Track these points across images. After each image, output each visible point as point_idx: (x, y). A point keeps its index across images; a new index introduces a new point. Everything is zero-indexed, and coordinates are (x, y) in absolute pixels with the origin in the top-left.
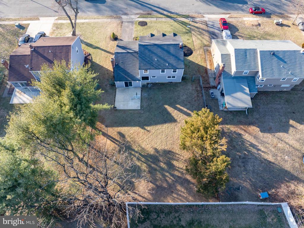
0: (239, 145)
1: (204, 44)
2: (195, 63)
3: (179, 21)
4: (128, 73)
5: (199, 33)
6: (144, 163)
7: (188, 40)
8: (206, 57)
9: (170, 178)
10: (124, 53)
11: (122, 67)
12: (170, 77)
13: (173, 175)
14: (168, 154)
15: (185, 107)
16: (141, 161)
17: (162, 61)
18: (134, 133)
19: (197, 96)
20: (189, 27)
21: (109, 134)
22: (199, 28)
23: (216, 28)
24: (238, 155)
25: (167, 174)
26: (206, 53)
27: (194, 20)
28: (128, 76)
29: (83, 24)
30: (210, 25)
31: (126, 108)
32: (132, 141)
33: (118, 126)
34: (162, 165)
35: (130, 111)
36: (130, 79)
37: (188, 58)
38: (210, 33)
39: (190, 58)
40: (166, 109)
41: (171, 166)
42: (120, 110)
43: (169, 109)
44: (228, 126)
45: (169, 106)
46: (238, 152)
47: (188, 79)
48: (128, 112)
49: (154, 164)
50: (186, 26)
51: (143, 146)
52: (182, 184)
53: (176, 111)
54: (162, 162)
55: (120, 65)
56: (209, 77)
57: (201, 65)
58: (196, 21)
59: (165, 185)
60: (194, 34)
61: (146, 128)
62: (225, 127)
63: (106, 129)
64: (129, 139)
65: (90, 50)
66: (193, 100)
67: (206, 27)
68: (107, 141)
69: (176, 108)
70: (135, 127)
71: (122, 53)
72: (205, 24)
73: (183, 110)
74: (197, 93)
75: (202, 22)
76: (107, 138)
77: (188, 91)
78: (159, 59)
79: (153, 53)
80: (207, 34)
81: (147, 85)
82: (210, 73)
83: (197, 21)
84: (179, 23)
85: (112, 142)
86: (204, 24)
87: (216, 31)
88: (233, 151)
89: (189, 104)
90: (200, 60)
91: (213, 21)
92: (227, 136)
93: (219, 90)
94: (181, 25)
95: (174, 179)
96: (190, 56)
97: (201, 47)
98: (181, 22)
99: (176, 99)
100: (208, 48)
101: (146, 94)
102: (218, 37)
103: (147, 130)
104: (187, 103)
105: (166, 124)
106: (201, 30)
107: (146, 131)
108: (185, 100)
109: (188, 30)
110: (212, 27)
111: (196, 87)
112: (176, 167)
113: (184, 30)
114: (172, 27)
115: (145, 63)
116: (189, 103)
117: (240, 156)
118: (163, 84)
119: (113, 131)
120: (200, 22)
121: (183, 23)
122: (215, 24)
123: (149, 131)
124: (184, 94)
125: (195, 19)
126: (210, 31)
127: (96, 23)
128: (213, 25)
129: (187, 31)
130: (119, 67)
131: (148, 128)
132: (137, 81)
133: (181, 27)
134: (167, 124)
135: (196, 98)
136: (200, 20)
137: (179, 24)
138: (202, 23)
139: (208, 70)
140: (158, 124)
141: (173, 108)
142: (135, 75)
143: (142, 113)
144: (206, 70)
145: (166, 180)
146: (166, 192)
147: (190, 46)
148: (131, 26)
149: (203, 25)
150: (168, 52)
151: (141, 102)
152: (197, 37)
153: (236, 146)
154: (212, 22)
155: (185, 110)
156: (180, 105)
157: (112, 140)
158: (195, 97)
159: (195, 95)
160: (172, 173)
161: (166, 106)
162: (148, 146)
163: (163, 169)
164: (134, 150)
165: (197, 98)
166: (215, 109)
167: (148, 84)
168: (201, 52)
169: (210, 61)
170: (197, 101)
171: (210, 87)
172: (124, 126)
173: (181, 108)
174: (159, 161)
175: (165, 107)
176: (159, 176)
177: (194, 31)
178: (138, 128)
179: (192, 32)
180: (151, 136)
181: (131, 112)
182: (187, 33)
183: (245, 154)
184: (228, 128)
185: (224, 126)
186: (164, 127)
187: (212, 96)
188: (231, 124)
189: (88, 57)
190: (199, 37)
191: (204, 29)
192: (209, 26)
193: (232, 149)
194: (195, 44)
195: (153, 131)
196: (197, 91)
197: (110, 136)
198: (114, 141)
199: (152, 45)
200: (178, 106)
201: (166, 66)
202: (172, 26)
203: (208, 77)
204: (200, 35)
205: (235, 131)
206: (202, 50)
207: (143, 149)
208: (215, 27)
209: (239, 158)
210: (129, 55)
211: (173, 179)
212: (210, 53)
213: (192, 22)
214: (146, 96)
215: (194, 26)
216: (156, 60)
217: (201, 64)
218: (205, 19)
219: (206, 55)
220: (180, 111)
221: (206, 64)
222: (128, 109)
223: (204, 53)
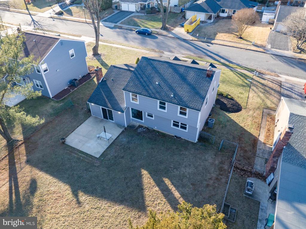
1: (265, 104)
2: (238, 124)
3: (238, 72)
4: (113, 96)
5: (262, 91)
7: (241, 93)
8: (263, 123)
10: (123, 69)
11: (109, 86)
12: (178, 126)
15: (180, 189)
17: (166, 88)
18: (54, 192)
19: (217, 179)
20: (251, 81)
21: (19, 176)
22: (265, 86)
26: (265, 117)
27: (262, 76)
28: (110, 101)
29: (117, 48)
30: (286, 87)
31: (79, 147)
33: (41, 169)
35: (80, 154)
36: (109, 105)
37: (228, 115)
38: (283, 95)
39: (233, 116)
40: (141, 176)
42: (69, 146)
43: (146, 177)
45: (150, 173)
47: (211, 144)
48: (76, 154)
50: (246, 79)
53: (157, 188)
55: (108, 83)
56: (257, 155)
57: (247, 131)
58: (264, 77)
60: (253, 90)
61: (81, 194)
63: (23, 165)
64: (35, 201)
66: (205, 183)
67: (279, 87)
69: (160, 183)
70: (64, 183)
71: (120, 68)
72: (278, 83)
73: (172, 193)
74: (217, 173)
75: (274, 81)
76: (10, 180)
77: (202, 164)
78: (163, 84)
79: (157, 72)
80: (275, 95)
81: (137, 128)
82: (260, 149)
83: (266, 78)
86: (275, 83)
89: (191, 186)
90: (250, 123)
91: (294, 84)
93: (269, 185)
94: (239, 76)
96: (233, 113)
97: (259, 108)
98: (240, 73)
99: (171, 168)
100: (272, 112)
101: (124, 139)
103: (78, 200)
104: (189, 184)
105: (120, 205)
106: (267, 89)
107: (75, 200)
108: (188, 176)
109: (246, 83)
110: (289, 89)
111: (222, 163)
113: (240, 82)
115: (137, 82)
116: (192, 184)
118: (164, 135)
120: (270, 80)
121: (243, 75)
122: (296, 88)
123: (79, 203)
124: (192, 165)
125: (264, 76)
126: (283, 93)
127: (130, 51)
128: (291, 88)
129: (244, 84)
130: (106, 84)
131: (83, 197)
132: (119, 113)
133: (237, 78)
134: (121, 207)
135: (211, 182)
136: (271, 78)
137: (235, 74)
139: (259, 142)
140: (105, 198)
141: (154, 180)
142: (119, 102)
143: (95, 166)
144: (255, 141)
149: (274, 84)
150: (183, 78)
151: (108, 148)
152: (257, 94)
154: (292, 85)
155: (177, 194)
156: (171, 181)
157: (13, 188)
158: (211, 179)
159: (214, 175)
161: (144, 172)
165: (214, 182)
166: (245, 223)
167: (140, 126)
168: (256, 113)
169: (269, 130)
170: (211, 188)
171: (251, 172)
172: (52, 174)
173: (170, 188)
175: (140, 172)
177: (255, 87)
178: (67, 187)
179: (252, 87)
180: (75, 216)
181: (81, 156)
182: (243, 86)
186: (113, 210)
187: (249, 190)
189: (91, 74)
190: (261, 95)
191: (274, 88)
192: (283, 88)
194: (250, 101)
195: (87, 207)
196: (221, 169)
197: (16, 179)
198: (14, 191)
199: (161, 61)
200: (167, 181)
203: (254, 154)
204: (263, 93)
206: (259, 112)
208: (295, 91)
210: (128, 73)
212: (273, 119)
213: (258, 77)
214: (123, 143)
215: (258, 82)
216: (157, 83)
217: (249, 130)
218: (279, 79)
219: (264, 120)
220: (165, 193)
221: (258, 132)
222: (81, 149)
223: (261, 116)
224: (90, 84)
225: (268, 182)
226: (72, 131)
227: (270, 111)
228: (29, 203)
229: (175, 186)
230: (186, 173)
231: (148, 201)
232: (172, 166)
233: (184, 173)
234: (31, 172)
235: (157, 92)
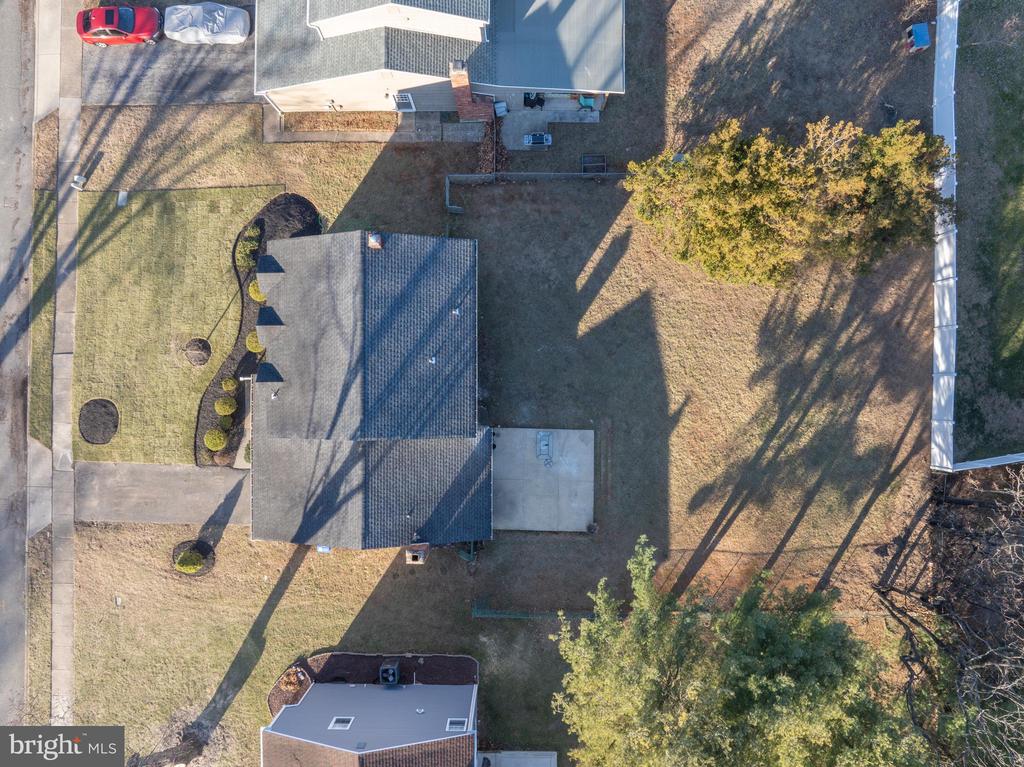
0: (746, 79)
1: (245, 140)
3: (83, 240)
4: (457, 483)
5: (171, 155)
6: (805, 414)
7: (213, 207)
8: (325, 137)
9: (857, 329)
10: (364, 506)
13: (847, 320)
14: (774, 332)
15: (585, 254)
16: (798, 425)
17: (442, 332)
18: (693, 452)
19: (534, 201)
20: (122, 194)
21: (696, 542)
22: (137, 149)
23: (137, 66)
24: (780, 92)
25: (844, 338)
26: (300, 136)
27: (73, 165)
28: (470, 481)
30: (113, 95)
31: (587, 487)
32: (728, 456)
33: (666, 513)
34: (812, 354)
35: (603, 470)
37: (331, 219)
38: (171, 100)
39: (331, 210)
40: (595, 331)
41: (818, 324)
42: (595, 508)
43: (594, 316)
44: (671, 105)
45: (579, 317)
46: (769, 90)
48: (606, 475)
49: (811, 380)
50: (118, 209)
51: (745, 418)
52: (875, 293)
53: (603, 291)
54: (804, 353)
55: (421, 521)
56: (439, 140)
57: (372, 168)
59: (877, 349)
60: (179, 179)
61: (673, 407)
62: (674, 114)
63: (675, 557)
64: (719, 472)
66: (551, 218)
67: (126, 112)
68: (724, 548)
69: (591, 292)
70: (669, 450)
71: (366, 516)
72: (105, 116)
73: (599, 264)
74: (520, 203)
76: (712, 549)
77: (512, 235)
78: (432, 346)
79: (401, 373)
80: (182, 118)
82: (419, 136)
83: (87, 152)
84: (98, 241)
85: (730, 531)
86: (110, 122)
87: (161, 68)
88: (766, 106)
89: (570, 239)
90: (342, 168)
91: (88, 73)
92: (709, 116)
93: (509, 111)
94: (108, 232)
95: (860, 317)
97: (268, 155)
98: (87, 233)
99: (550, 286)
100: (273, 121)
101: (525, 409)
102: (199, 66)
103: (685, 404)
104: (568, 244)
105: (659, 335)
106: (150, 143)
107: (687, 409)
108: (553, 250)
109: (148, 204)
110: (127, 84)
111: (492, 201)
112: (820, 306)
113: (149, 221)
114: (128, 278)
116: (566, 239)
117: (784, 86)
119: (686, 531)
120: (93, 139)
121: (98, 222)
122: (106, 66)
123: (688, 398)
124: (525, 252)
126: (159, 100)
127: (83, 658)
128: (117, 81)
129: (156, 208)
130: (429, 523)
131: (676, 399)
133: (124, 236)
134: (661, 330)
135: (543, 208)
136: (77, 139)
137: (106, 242)
138: (99, 129)
139: (398, 140)
140: (661, 365)
141: (590, 303)
143: (613, 422)
144: (394, 149)
145: (863, 342)
146: (900, 344)
147: (255, 206)
148: (110, 481)
149: (116, 125)
151: (564, 428)
152: (197, 166)
153: (749, 90)
154: (94, 78)
155: (597, 255)
156: (577, 275)
157: (720, 529)
158: (539, 211)
159: (528, 208)
160: (838, 320)
161: (583, 328)
162: (745, 402)
163: (827, 352)
164: (761, 451)
165: (544, 203)
166: (595, 139)
168: (292, 158)
169: (349, 124)
170: (558, 204)
171: (494, 144)
172: (665, 488)
173: (592, 270)
174: (800, 365)
175: (587, 335)
176: (847, 367)
177: (155, 177)
178: (674, 439)
179: (163, 182)
180: (710, 389)
181: (606, 466)
182: (168, 210)
183: (775, 65)
184: (678, 106)
185: (669, 120)
186: (673, 340)
188: (664, 92)
190: (198, 154)
191: (142, 124)
192: (125, 102)
193: (759, 108)
194: (240, 178)
195: (689, 381)
196: (508, 199)
197: (706, 540)
198: (724, 523)
199: (364, 380)
200: (581, 281)
201: (460, 319)
202: (114, 280)
203: (439, 145)
204: (184, 152)
205: (688, 82)
206: (283, 154)
207: (755, 418)
208: (129, 69)
209: (791, 89)
210: (375, 482)
211: (859, 320)
212: (302, 117)
213: (88, 176)
214: (535, 408)
215: (124, 170)
216: (433, 361)
217: (369, 166)
218: (69, 113)
219: (310, 137)
220: (604, 275)
221: (362, 145)
222: (592, 478)
223: (303, 145)
224: (363, 638)
226: (555, 536)
227: (266, 126)
228: (728, 477)
229: (584, 265)
230: (549, 256)
231: (632, 295)
232: (546, 286)
233: (550, 260)
234: (680, 528)
235: (457, 348)
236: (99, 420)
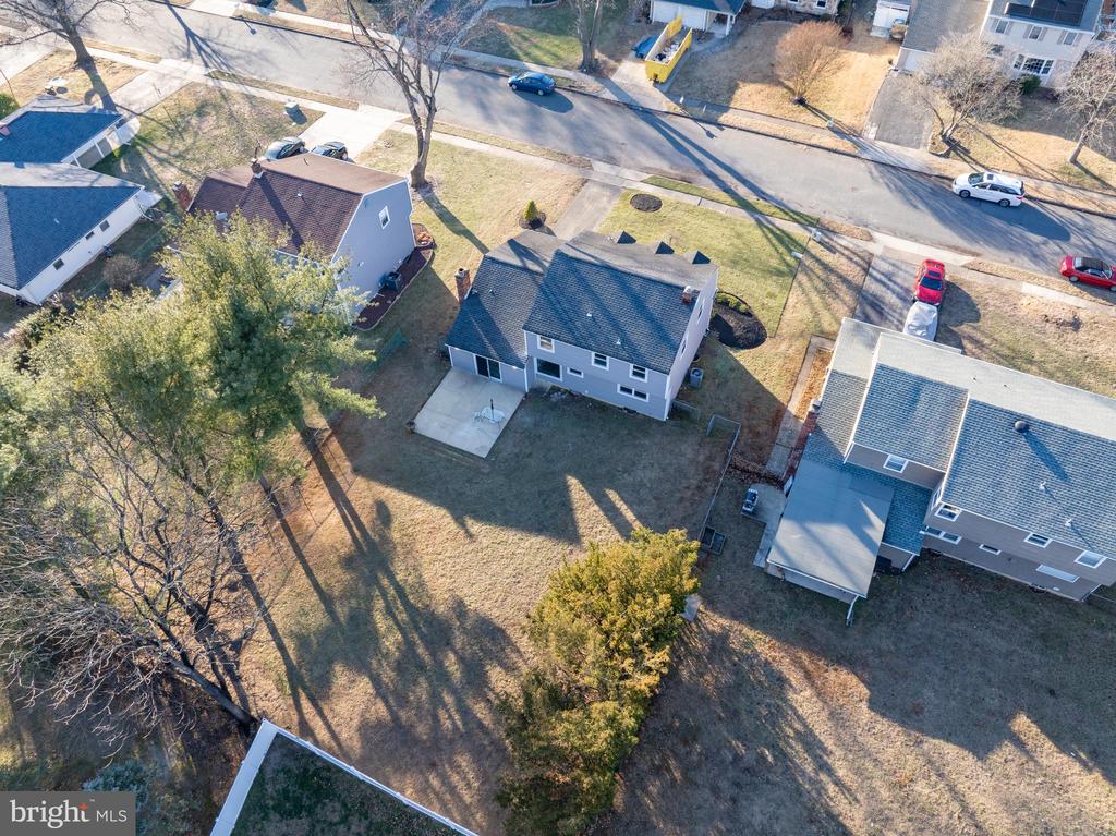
0: (757, 718)
1: (818, 326)
2: (751, 377)
3: (774, 229)
4: (498, 331)
5: (821, 286)
6: (401, 629)
7: (772, 296)
8: (804, 371)
9: (450, 717)
10: (511, 266)
11: (487, 306)
12: (629, 391)
13: (465, 712)
14: (491, 638)
15: (635, 506)
16: (395, 619)
17: (607, 327)
18: (424, 522)
19: (698, 488)
20: (800, 256)
21: (351, 496)
22: (832, 271)
23: (896, 287)
24: (731, 749)
25: (448, 699)
26: (810, 358)
27: (832, 240)
28: (493, 341)
29: (468, 153)
30: (878, 271)
31: (445, 438)
32: (404, 545)
33: (387, 483)
34: (451, 663)
35: (450, 452)
36: (493, 352)
37: (735, 355)
38: (865, 298)
39: (743, 357)
40: (566, 488)
41: (476, 678)
42: (424, 437)
43: (577, 490)
44: (751, 634)
45: (582, 482)
46: (738, 738)
47: (693, 422)
48: (443, 452)
49: (427, 648)
50: (790, 251)
51: (426, 576)
52: (478, 755)
53: (596, 508)
54: (456, 653)
55: (483, 299)
56: (777, 441)
57: (768, 392)
58: (834, 244)
59: (422, 730)
60: (800, 285)
61: (469, 522)
62: (741, 631)
63: (350, 477)
64: (396, 536)
65: (440, 233)
66: (678, 495)
67: (862, 273)
68: (331, 516)
69: (601, 499)
70: (436, 505)
71: (505, 264)
72: (862, 262)
73: (621, 514)
74: (701, 477)
75: (855, 253)
76: (338, 505)
77: (674, 461)
78: (601, 318)
79: (588, 289)
80: (847, 298)
81: (549, 394)
82: (786, 429)
83: (838, 247)
84: (770, 236)
85: (342, 524)
86: (856, 263)
87: (890, 298)
88: (721, 726)
89: (654, 501)
90: (775, 374)
91: (898, 263)
92: (727, 664)
93: (787, 495)
94: (775, 241)
95: (461, 727)
96: (746, 351)
97: (802, 334)
98: (778, 232)
99: (618, 471)
100: (827, 344)
101: (528, 419)
102: (887, 319)
103: (467, 532)
104: (650, 498)
105: (537, 536)
106: (833, 279)
107: (462, 531)
108: (649, 485)
109: (788, 265)
110: (886, 281)
111: (710, 458)
112: (492, 690)
113: (774, 263)
114: (736, 241)
115: (550, 313)
116: (654, 498)
117: (737, 758)
118: (603, 408)
119: (363, 492)
120: (846, 252)
121: (786, 240)
122: (901, 273)
123: (470, 536)
124: (656, 465)
125: (835, 238)
126: (867, 292)
127: (504, 162)
128: (889, 276)
129: (783, 268)
130: (480, 304)
131: (475, 527)
132: (515, 368)
133: (769, 249)
134: (540, 538)
135: (689, 493)
136: (851, 246)
137: (768, 239)
138: (852, 256)
139: (786, 414)
140: (511, 526)
141: (591, 494)
142: (513, 345)
143: (484, 474)
144: (778, 412)
145: (436, 718)
146: (412, 757)
147: (763, 316)
148: (605, 199)
149: (853, 265)
151: (499, 438)
152: (807, 295)
153: (744, 716)
154: (893, 265)
155: (629, 516)
156: (619, 494)
157: (349, 517)
158: (688, 488)
159: (694, 482)
160: (470, 702)
161: (573, 481)
162: (441, 580)
163: (443, 676)
164: (391, 576)
165: (693, 494)
166: (737, 554)
167: (555, 389)
168: (794, 347)
169: (811, 388)
170: (688, 504)
171: (759, 475)
172: (408, 490)
173: (618, 506)
174: (448, 644)
175: (566, 482)
176: (422, 691)
177: (807, 274)
178: (443, 512)
179: (801, 277)
180: (469, 556)
181: (452, 456)
182: (779, 273)
183: (763, 757)
184: (747, 638)
185: (736, 625)
186: (527, 544)
187: (747, 505)
188: (766, 633)
189: (422, 252)
190: (815, 298)
191: (850, 278)
192: (871, 275)
193: (720, 719)
194: (788, 315)
195: (485, 542)
196: (707, 470)
197: (347, 503)
198: (352, 523)
199: (595, 265)
200: (613, 495)
201: (612, 344)
202: (739, 236)
203: (773, 439)
204: (821, 293)
205: (770, 660)
206: (800, 344)
207: (422, 584)
208: (895, 283)
209: (732, 763)
210: (525, 276)
211: (459, 723)
212: (826, 362)
213: (819, 243)
214: (525, 426)
215: (818, 260)
216: (589, 315)
217: (771, 390)
218: (870, 247)
219: (807, 364)
220: (611, 514)
221: (789, 392)
222: (448, 443)
223: (802, 356)
224: (426, 280)
225: (785, 490)
226: (422, 404)
227: (824, 340)
228: (386, 540)
229: (626, 503)
230: (646, 481)
231: (582, 529)
232: (620, 469)
233: (641, 481)
234: (370, 489)
235: (591, 335)
236: (648, 204)
